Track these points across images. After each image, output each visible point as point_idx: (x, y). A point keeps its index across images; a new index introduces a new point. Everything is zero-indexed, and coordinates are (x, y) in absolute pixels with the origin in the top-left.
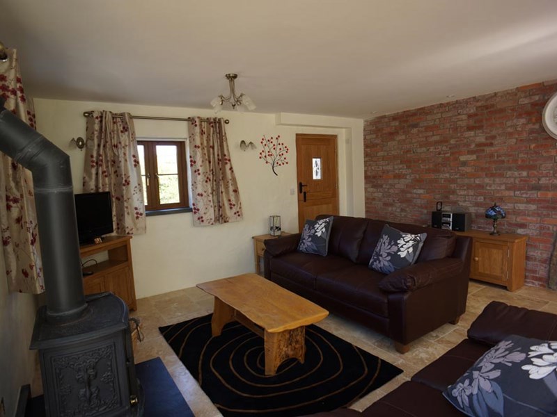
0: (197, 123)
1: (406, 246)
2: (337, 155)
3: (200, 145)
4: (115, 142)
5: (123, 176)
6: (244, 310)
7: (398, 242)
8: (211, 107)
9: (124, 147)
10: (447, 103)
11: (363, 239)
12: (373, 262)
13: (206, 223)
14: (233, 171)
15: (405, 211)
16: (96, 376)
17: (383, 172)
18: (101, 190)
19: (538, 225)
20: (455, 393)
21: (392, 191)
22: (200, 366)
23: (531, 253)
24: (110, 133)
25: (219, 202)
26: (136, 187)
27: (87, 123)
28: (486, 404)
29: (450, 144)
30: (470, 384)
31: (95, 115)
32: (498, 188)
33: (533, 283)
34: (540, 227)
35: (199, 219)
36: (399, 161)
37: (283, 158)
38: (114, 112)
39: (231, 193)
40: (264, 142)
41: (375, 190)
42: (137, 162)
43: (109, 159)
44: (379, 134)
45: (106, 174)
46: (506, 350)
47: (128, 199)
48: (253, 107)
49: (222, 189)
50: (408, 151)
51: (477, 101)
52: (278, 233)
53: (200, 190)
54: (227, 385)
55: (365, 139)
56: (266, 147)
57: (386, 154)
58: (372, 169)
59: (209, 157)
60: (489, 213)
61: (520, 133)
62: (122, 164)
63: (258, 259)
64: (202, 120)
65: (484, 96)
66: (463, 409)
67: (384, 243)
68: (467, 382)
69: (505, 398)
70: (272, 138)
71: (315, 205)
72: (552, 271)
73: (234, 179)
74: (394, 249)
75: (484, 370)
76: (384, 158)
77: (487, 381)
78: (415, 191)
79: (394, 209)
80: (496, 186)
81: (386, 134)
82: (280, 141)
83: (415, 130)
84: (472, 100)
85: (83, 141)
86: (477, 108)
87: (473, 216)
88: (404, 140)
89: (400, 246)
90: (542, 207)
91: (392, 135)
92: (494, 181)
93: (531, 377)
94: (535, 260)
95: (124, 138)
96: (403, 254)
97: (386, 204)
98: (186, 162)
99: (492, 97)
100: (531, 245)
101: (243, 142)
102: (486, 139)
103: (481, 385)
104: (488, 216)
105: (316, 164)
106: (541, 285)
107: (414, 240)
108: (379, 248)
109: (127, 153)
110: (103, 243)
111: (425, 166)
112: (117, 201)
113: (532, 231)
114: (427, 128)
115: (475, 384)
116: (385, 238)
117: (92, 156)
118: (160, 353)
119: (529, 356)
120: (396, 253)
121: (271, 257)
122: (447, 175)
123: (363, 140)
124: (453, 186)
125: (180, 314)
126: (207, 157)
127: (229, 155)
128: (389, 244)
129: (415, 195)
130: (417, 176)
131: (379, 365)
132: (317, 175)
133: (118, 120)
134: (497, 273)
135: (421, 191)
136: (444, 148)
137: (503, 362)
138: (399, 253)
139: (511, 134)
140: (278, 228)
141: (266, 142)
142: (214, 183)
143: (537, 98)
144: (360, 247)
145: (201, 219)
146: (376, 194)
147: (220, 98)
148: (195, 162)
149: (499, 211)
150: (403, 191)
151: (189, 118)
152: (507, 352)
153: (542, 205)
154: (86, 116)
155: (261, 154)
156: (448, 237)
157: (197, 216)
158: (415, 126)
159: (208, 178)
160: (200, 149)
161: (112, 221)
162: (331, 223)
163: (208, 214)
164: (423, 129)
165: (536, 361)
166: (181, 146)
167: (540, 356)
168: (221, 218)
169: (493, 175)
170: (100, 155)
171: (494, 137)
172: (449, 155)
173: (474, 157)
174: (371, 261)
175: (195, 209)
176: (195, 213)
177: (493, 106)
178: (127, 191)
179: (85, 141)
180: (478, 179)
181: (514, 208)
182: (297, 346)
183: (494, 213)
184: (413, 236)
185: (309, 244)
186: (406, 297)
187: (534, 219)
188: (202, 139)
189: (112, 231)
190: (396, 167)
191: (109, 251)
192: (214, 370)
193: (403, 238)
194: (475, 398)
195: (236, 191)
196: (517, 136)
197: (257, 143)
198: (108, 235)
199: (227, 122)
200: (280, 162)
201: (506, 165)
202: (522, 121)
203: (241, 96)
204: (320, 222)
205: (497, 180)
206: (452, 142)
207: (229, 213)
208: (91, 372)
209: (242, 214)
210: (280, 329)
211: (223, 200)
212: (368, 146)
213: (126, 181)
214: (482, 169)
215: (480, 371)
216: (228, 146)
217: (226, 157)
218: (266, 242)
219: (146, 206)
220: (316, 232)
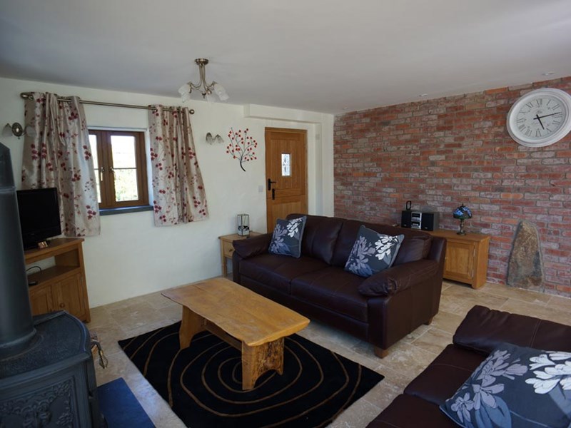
0: (159, 112)
1: (384, 248)
2: (306, 151)
3: (162, 137)
4: (61, 130)
5: (72, 170)
6: (218, 322)
7: (376, 243)
8: (179, 95)
9: (73, 137)
10: (419, 103)
11: (338, 240)
12: (349, 265)
13: (168, 222)
14: (198, 166)
15: (375, 210)
16: (50, 419)
17: (353, 169)
18: (45, 186)
19: (500, 225)
20: (455, 407)
21: (361, 189)
22: (169, 384)
23: (493, 252)
24: (56, 120)
25: (183, 200)
26: (88, 183)
27: (25, 106)
28: (491, 420)
29: (421, 144)
30: (471, 398)
31: (36, 97)
32: (465, 189)
33: (494, 280)
34: (502, 227)
35: (161, 218)
36: (369, 159)
37: (251, 153)
38: (60, 95)
39: (196, 189)
40: (232, 136)
41: (344, 188)
42: (89, 155)
43: (54, 150)
44: (350, 131)
45: (51, 167)
46: (505, 362)
47: (79, 196)
48: (225, 97)
49: (186, 185)
50: (379, 149)
51: (448, 102)
52: (246, 233)
53: (162, 187)
54: (201, 405)
55: (335, 135)
56: (234, 141)
57: (356, 151)
58: (342, 167)
59: (172, 150)
60: (457, 213)
61: (486, 136)
62: (71, 156)
63: (225, 259)
64: (164, 109)
65: (454, 97)
66: (464, 424)
67: (361, 245)
68: (467, 396)
69: (512, 414)
70: (240, 131)
71: (284, 202)
72: (511, 268)
73: (199, 175)
74: (372, 251)
75: (485, 383)
76: (354, 156)
77: (490, 395)
78: (384, 190)
79: (364, 207)
80: (463, 187)
81: (356, 130)
82: (249, 134)
83: (386, 128)
84: (442, 100)
85: (20, 128)
86: (447, 108)
87: (441, 215)
88: (375, 138)
89: (377, 248)
90: (504, 208)
91: (363, 132)
92: (461, 181)
93: (536, 391)
94: (496, 259)
95: (73, 126)
96: (381, 257)
97: (354, 202)
98: (145, 155)
99: (461, 99)
100: (494, 244)
101: (209, 134)
102: (455, 140)
103: (485, 400)
104: (456, 216)
105: (286, 159)
106: (500, 282)
107: (392, 242)
108: (356, 250)
109: (77, 143)
110: (49, 247)
111: (395, 164)
112: (65, 198)
113: (494, 231)
114: (398, 127)
115: (477, 398)
116: (362, 240)
117: (33, 146)
118: (121, 371)
119: (532, 369)
120: (374, 255)
121: (240, 259)
122: (417, 175)
123: (333, 137)
124: (422, 186)
125: (141, 324)
126: (169, 150)
127: (194, 149)
128: (367, 245)
129: (384, 194)
130: (388, 175)
131: (360, 372)
132: (286, 171)
133: (66, 104)
134: (464, 272)
135: (390, 190)
136: (414, 147)
137: (504, 375)
138: (377, 256)
139: (478, 136)
140: (247, 228)
141: (234, 135)
142: (178, 179)
143: (502, 102)
144: (335, 248)
145: (162, 217)
146: (345, 192)
147: (189, 86)
148: (156, 156)
149: (466, 212)
150: (373, 190)
151: (150, 106)
152: (507, 364)
153: (504, 206)
154: (24, 98)
155: (228, 148)
156: (424, 239)
157: (159, 215)
158: (386, 124)
159: (170, 173)
160: (162, 141)
161: (59, 222)
162: (304, 223)
163: (171, 212)
164: (394, 127)
165: (538, 373)
166: (139, 137)
167: (542, 369)
168: (185, 217)
169: (460, 176)
170: (43, 145)
171: (462, 139)
172: (419, 154)
173: (443, 157)
174: (347, 263)
175: (156, 207)
176: (157, 211)
177: (462, 107)
178: (77, 186)
179: (23, 128)
180: (447, 180)
181: (479, 208)
182: (276, 357)
183: (461, 213)
184: (391, 237)
185: (281, 245)
186: (387, 301)
187: (497, 219)
188: (164, 130)
189: (60, 234)
190: (366, 165)
191: (56, 257)
192: (185, 389)
193: (381, 239)
194: (477, 414)
195: (201, 188)
196: (484, 139)
197: (224, 136)
198: (54, 238)
199: (192, 112)
200: (248, 157)
201: (472, 166)
202: (489, 124)
203: (213, 84)
204: (294, 221)
205: (464, 180)
206: (422, 141)
207: (193, 211)
208: (44, 416)
209: (207, 212)
210: (261, 342)
211: (187, 198)
212: (337, 142)
213: (76, 176)
214: (451, 170)
215: (481, 384)
216: (192, 139)
217: (191, 151)
218: (235, 243)
219: (99, 203)
220: (289, 232)
